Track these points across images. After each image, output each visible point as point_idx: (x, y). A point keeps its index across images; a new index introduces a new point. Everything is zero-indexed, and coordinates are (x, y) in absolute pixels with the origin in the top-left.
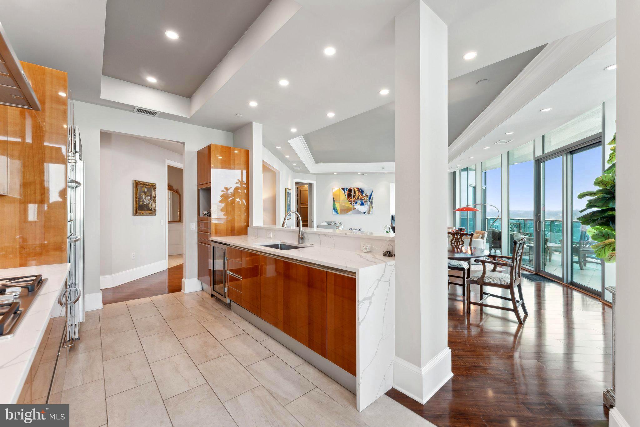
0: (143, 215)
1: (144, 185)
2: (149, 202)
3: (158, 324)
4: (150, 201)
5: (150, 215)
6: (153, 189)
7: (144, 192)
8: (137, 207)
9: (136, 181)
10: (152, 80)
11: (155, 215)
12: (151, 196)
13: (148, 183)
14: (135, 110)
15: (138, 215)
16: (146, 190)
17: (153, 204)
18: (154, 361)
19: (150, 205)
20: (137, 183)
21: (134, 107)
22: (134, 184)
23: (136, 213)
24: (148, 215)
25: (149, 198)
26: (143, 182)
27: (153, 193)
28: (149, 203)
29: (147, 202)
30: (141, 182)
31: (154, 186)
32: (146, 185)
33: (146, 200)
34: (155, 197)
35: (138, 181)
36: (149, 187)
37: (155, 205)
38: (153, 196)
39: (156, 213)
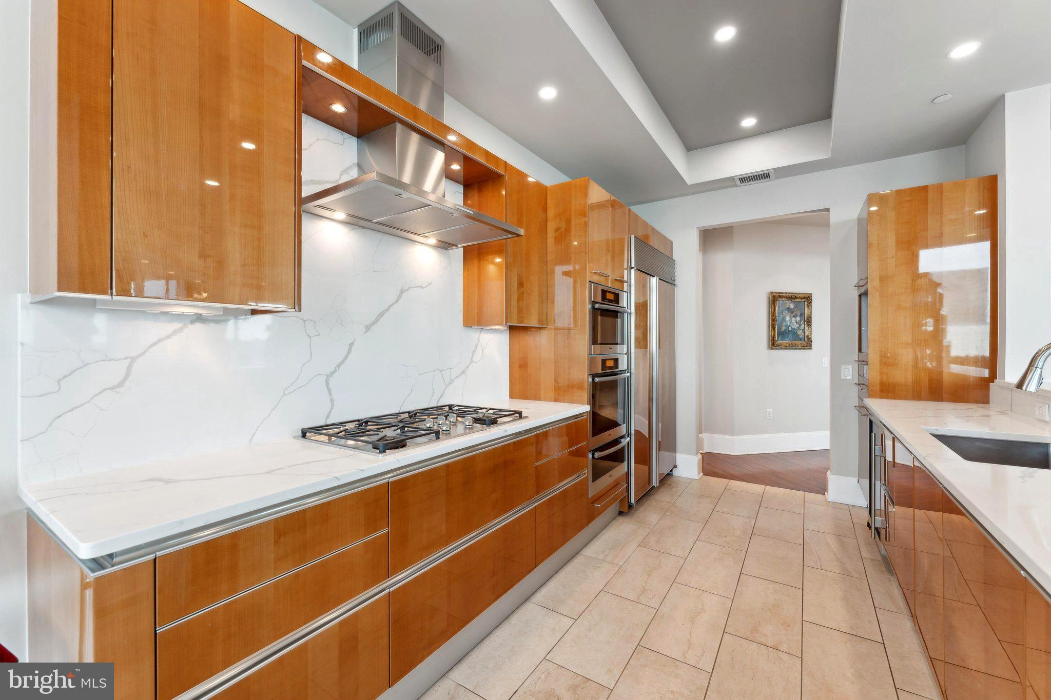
0: (786, 349)
1: (788, 298)
2: (798, 325)
4: (800, 325)
5: (800, 349)
6: (806, 303)
7: (789, 309)
8: (774, 335)
9: (772, 293)
10: (749, 122)
11: (811, 349)
12: (802, 315)
13: (796, 294)
14: (738, 182)
15: (776, 349)
16: (792, 306)
17: (807, 329)
19: (800, 332)
20: (774, 297)
21: (732, 179)
22: (770, 297)
23: (773, 344)
24: (796, 349)
25: (798, 319)
26: (786, 293)
27: (806, 309)
28: (799, 328)
29: (795, 326)
30: (783, 293)
31: (808, 299)
32: (791, 297)
33: (791, 321)
34: (810, 317)
35: (776, 293)
36: (798, 300)
37: (811, 331)
38: (806, 315)
39: (811, 345)
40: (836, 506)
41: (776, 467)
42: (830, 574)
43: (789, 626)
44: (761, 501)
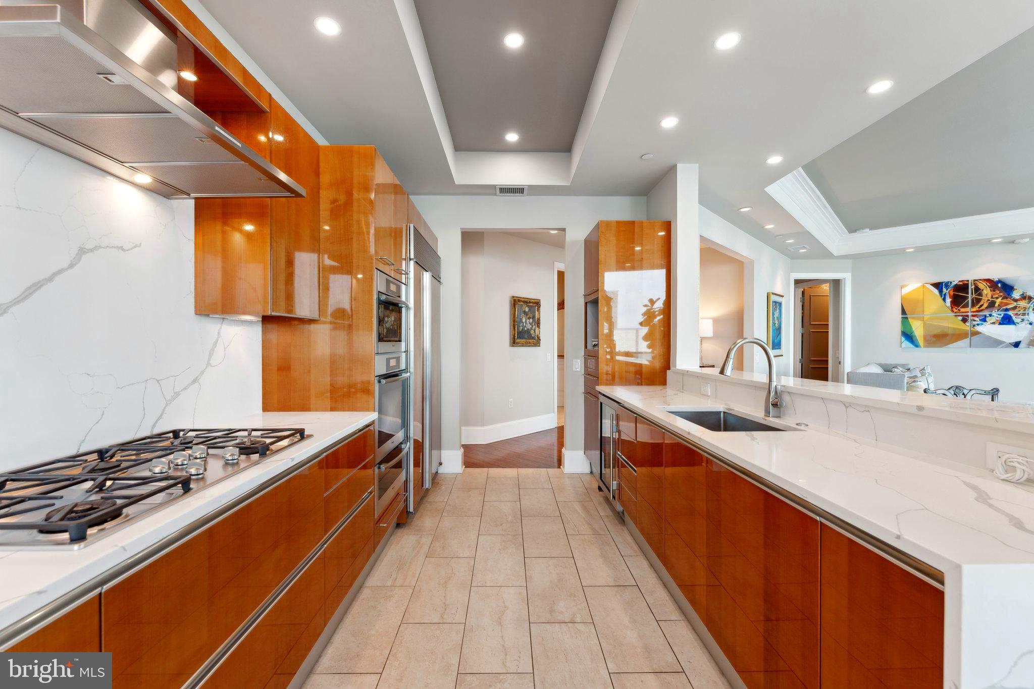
0: (523, 346)
1: (524, 302)
2: (531, 326)
3: (510, 518)
4: (532, 326)
5: (533, 346)
6: (536, 307)
7: (525, 312)
8: (515, 333)
9: (513, 297)
10: (512, 137)
11: (539, 346)
12: (534, 317)
13: (530, 299)
14: (498, 192)
15: (516, 346)
16: (527, 309)
17: (537, 329)
18: (479, 585)
19: (532, 332)
20: (515, 300)
21: (494, 187)
22: (511, 301)
23: (514, 342)
24: (530, 346)
25: (531, 320)
26: (523, 298)
27: (537, 313)
28: (531, 328)
29: (529, 327)
30: (521, 298)
31: (537, 303)
32: (527, 302)
33: (527, 323)
34: (539, 319)
35: (516, 297)
36: (531, 304)
37: (540, 331)
38: (536, 318)
39: (539, 343)
40: (571, 476)
41: (518, 449)
42: (586, 537)
43: (575, 596)
44: (518, 484)
